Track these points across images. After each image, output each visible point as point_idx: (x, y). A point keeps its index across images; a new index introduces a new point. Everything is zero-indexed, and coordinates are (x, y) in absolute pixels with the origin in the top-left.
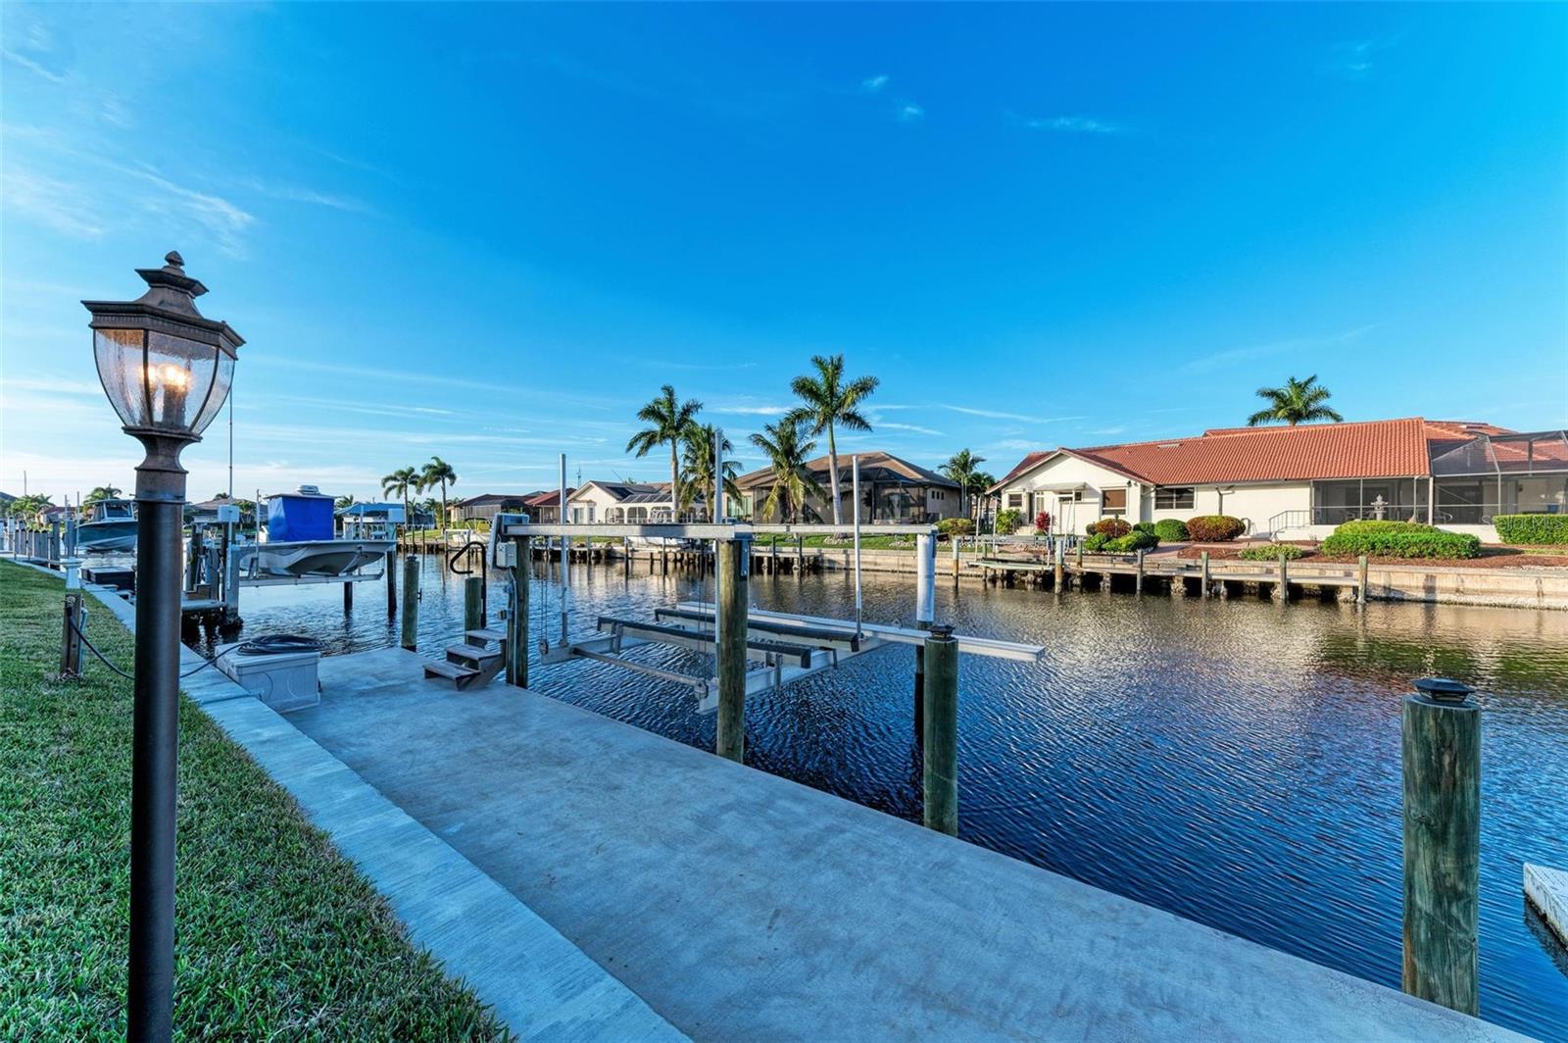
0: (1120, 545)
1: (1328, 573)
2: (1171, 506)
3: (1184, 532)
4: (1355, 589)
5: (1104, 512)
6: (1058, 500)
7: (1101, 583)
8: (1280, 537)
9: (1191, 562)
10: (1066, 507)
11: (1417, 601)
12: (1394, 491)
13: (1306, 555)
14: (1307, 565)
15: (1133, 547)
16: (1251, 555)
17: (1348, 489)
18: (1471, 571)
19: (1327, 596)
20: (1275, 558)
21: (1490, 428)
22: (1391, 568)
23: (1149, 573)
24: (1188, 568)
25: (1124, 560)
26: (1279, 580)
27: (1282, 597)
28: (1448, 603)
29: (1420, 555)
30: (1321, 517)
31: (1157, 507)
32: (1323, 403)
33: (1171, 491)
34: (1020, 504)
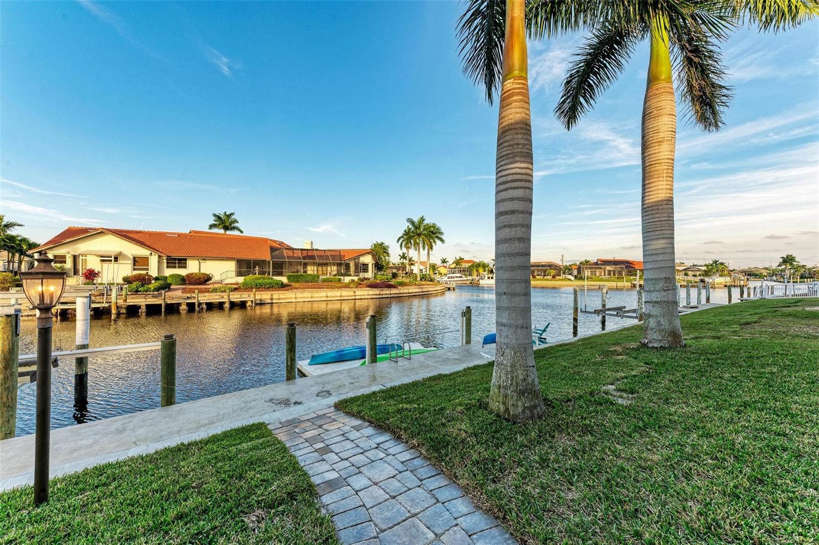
0: (150, 288)
1: (243, 296)
2: (175, 267)
3: (183, 280)
4: (252, 301)
5: (134, 269)
6: (99, 261)
7: (140, 310)
8: (226, 282)
9: (189, 295)
10: (105, 265)
11: (268, 303)
12: (261, 263)
13: (236, 289)
14: (236, 293)
15: (158, 289)
16: (215, 290)
17: (247, 262)
18: (282, 292)
19: (243, 305)
20: (225, 291)
21: (284, 244)
22: (262, 293)
23: (169, 302)
24: (188, 298)
25: (153, 297)
26: (227, 300)
27: (228, 307)
28: (276, 303)
29: (269, 288)
30: (239, 274)
31: (168, 267)
32: (236, 225)
33: (175, 259)
34: (65, 262)
